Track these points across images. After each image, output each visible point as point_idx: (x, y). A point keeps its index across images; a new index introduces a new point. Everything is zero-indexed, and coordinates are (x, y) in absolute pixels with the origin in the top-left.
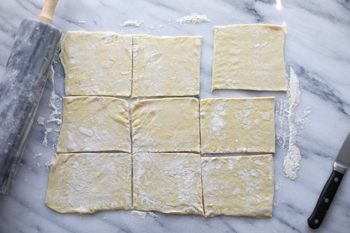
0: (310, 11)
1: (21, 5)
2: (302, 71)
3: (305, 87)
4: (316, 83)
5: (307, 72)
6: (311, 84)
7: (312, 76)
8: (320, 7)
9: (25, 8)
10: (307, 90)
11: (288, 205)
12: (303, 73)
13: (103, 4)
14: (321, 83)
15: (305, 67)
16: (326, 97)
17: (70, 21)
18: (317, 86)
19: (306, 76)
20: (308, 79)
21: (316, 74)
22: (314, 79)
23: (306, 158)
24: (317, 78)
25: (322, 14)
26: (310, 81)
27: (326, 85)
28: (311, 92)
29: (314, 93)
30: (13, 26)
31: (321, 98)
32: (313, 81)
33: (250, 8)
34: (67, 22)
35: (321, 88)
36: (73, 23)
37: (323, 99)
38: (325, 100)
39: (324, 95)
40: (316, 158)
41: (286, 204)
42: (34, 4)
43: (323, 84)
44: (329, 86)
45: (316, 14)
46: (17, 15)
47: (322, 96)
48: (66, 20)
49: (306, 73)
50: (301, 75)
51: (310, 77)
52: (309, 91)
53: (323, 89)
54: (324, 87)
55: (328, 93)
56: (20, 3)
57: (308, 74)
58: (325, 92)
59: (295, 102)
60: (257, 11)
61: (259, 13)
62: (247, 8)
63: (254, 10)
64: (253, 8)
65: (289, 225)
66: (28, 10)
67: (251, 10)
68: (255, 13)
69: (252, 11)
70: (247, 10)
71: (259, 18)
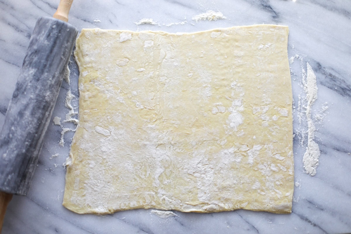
0: (325, 6)
1: (35, 5)
2: (318, 66)
3: (322, 82)
4: (333, 78)
5: (324, 68)
6: (328, 80)
7: (329, 71)
8: (334, 3)
9: (40, 8)
10: (325, 86)
11: (308, 201)
12: (320, 68)
13: (118, 3)
14: (338, 78)
15: (321, 63)
16: (343, 92)
17: (85, 21)
18: (334, 81)
19: (323, 72)
20: (325, 74)
21: (332, 69)
22: (331, 75)
23: (325, 153)
24: (334, 73)
25: (337, 10)
26: (327, 76)
27: (343, 80)
28: (329, 87)
29: (331, 88)
30: (27, 26)
31: (338, 93)
32: (330, 77)
33: (265, 5)
34: (83, 21)
35: (338, 83)
36: (89, 22)
37: (341, 94)
38: (343, 95)
39: (341, 90)
40: (335, 153)
41: (307, 200)
42: (49, 4)
43: (340, 79)
44: (345, 81)
45: (331, 10)
46: (31, 15)
47: (339, 91)
48: (82, 20)
49: (322, 68)
50: (318, 71)
51: (327, 73)
52: (326, 86)
53: (340, 84)
54: (341, 82)
55: (345, 88)
56: (34, 3)
57: (324, 69)
58: (342, 87)
59: (313, 98)
60: (272, 8)
61: (275, 10)
62: (263, 5)
63: (270, 7)
64: (268, 5)
65: (310, 222)
66: (43, 10)
67: (266, 6)
68: (270, 9)
69: (267, 8)
70: (263, 7)
71: (274, 15)
